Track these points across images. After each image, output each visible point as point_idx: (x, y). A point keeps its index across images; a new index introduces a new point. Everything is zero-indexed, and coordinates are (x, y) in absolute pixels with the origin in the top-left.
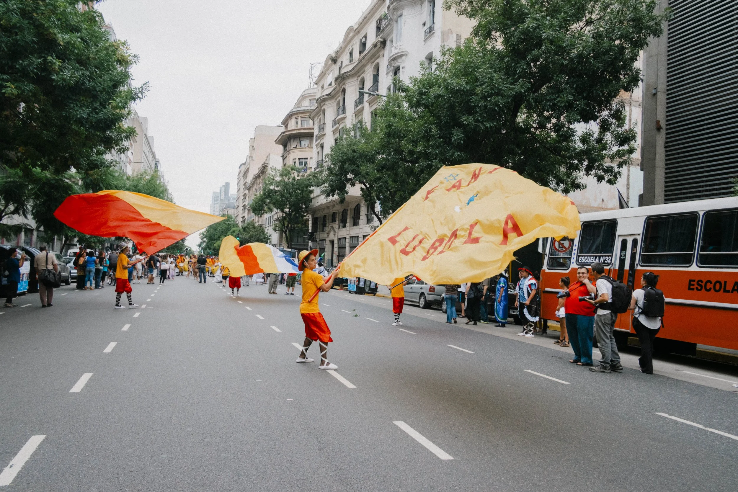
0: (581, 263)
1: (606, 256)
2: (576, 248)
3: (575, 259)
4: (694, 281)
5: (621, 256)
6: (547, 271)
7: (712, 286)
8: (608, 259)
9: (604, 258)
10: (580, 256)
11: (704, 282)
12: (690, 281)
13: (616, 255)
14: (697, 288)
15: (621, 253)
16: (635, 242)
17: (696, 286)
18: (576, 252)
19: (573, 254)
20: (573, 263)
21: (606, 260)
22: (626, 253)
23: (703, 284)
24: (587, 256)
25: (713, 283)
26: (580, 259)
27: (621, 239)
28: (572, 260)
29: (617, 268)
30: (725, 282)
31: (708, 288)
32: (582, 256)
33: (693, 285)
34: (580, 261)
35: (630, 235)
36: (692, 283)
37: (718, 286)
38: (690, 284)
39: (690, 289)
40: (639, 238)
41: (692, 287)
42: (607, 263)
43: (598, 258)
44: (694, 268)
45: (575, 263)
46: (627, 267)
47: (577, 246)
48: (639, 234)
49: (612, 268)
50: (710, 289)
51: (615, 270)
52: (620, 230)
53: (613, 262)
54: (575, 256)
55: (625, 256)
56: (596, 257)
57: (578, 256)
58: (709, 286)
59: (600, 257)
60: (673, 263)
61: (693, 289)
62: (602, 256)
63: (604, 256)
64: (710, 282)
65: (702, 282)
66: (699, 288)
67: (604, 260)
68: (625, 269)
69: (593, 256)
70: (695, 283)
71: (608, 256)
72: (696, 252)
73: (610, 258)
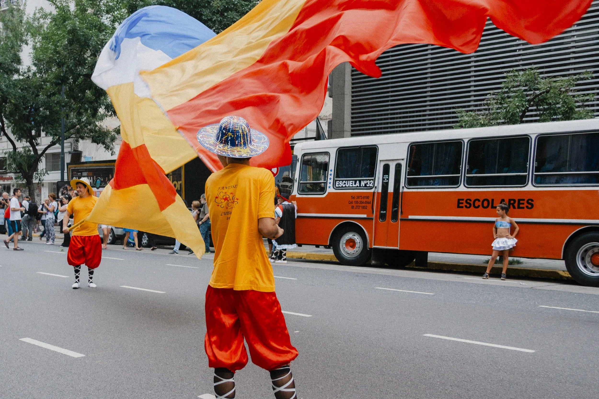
0: (339, 187)
1: (367, 180)
2: (333, 173)
3: (332, 183)
4: (463, 200)
5: (383, 179)
6: (298, 196)
7: (480, 203)
8: (370, 183)
9: (366, 182)
10: (336, 181)
11: (473, 201)
12: (459, 200)
13: (379, 179)
14: (466, 206)
15: (383, 177)
16: (399, 167)
17: (465, 204)
18: (332, 177)
19: (329, 179)
20: (329, 187)
21: (367, 183)
22: (389, 177)
23: (472, 203)
24: (346, 181)
25: (481, 200)
26: (337, 184)
27: (383, 164)
28: (328, 185)
29: (380, 191)
30: (493, 200)
31: (476, 205)
32: (340, 181)
33: (462, 203)
34: (337, 186)
35: (393, 160)
36: (461, 201)
37: (486, 204)
38: (459, 203)
39: (459, 207)
40: (404, 164)
41: (461, 205)
42: (369, 187)
43: (358, 182)
44: (462, 188)
45: (332, 187)
46: (391, 189)
47: (333, 171)
48: (403, 160)
49: (376, 191)
50: (479, 206)
51: (378, 193)
52: (382, 156)
53: (376, 185)
54: (332, 181)
55: (388, 179)
56: (356, 181)
57: (335, 182)
58: (477, 204)
59: (360, 181)
60: (439, 185)
61: (462, 207)
62: (363, 180)
63: (365, 180)
64: (479, 200)
65: (470, 200)
66: (468, 205)
67: (365, 185)
68: (389, 191)
69: (353, 180)
70: (464, 202)
71: (370, 180)
72: (463, 174)
73: (371, 181)
